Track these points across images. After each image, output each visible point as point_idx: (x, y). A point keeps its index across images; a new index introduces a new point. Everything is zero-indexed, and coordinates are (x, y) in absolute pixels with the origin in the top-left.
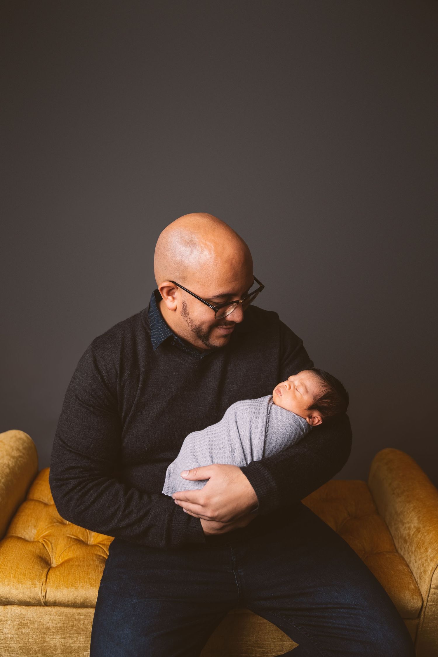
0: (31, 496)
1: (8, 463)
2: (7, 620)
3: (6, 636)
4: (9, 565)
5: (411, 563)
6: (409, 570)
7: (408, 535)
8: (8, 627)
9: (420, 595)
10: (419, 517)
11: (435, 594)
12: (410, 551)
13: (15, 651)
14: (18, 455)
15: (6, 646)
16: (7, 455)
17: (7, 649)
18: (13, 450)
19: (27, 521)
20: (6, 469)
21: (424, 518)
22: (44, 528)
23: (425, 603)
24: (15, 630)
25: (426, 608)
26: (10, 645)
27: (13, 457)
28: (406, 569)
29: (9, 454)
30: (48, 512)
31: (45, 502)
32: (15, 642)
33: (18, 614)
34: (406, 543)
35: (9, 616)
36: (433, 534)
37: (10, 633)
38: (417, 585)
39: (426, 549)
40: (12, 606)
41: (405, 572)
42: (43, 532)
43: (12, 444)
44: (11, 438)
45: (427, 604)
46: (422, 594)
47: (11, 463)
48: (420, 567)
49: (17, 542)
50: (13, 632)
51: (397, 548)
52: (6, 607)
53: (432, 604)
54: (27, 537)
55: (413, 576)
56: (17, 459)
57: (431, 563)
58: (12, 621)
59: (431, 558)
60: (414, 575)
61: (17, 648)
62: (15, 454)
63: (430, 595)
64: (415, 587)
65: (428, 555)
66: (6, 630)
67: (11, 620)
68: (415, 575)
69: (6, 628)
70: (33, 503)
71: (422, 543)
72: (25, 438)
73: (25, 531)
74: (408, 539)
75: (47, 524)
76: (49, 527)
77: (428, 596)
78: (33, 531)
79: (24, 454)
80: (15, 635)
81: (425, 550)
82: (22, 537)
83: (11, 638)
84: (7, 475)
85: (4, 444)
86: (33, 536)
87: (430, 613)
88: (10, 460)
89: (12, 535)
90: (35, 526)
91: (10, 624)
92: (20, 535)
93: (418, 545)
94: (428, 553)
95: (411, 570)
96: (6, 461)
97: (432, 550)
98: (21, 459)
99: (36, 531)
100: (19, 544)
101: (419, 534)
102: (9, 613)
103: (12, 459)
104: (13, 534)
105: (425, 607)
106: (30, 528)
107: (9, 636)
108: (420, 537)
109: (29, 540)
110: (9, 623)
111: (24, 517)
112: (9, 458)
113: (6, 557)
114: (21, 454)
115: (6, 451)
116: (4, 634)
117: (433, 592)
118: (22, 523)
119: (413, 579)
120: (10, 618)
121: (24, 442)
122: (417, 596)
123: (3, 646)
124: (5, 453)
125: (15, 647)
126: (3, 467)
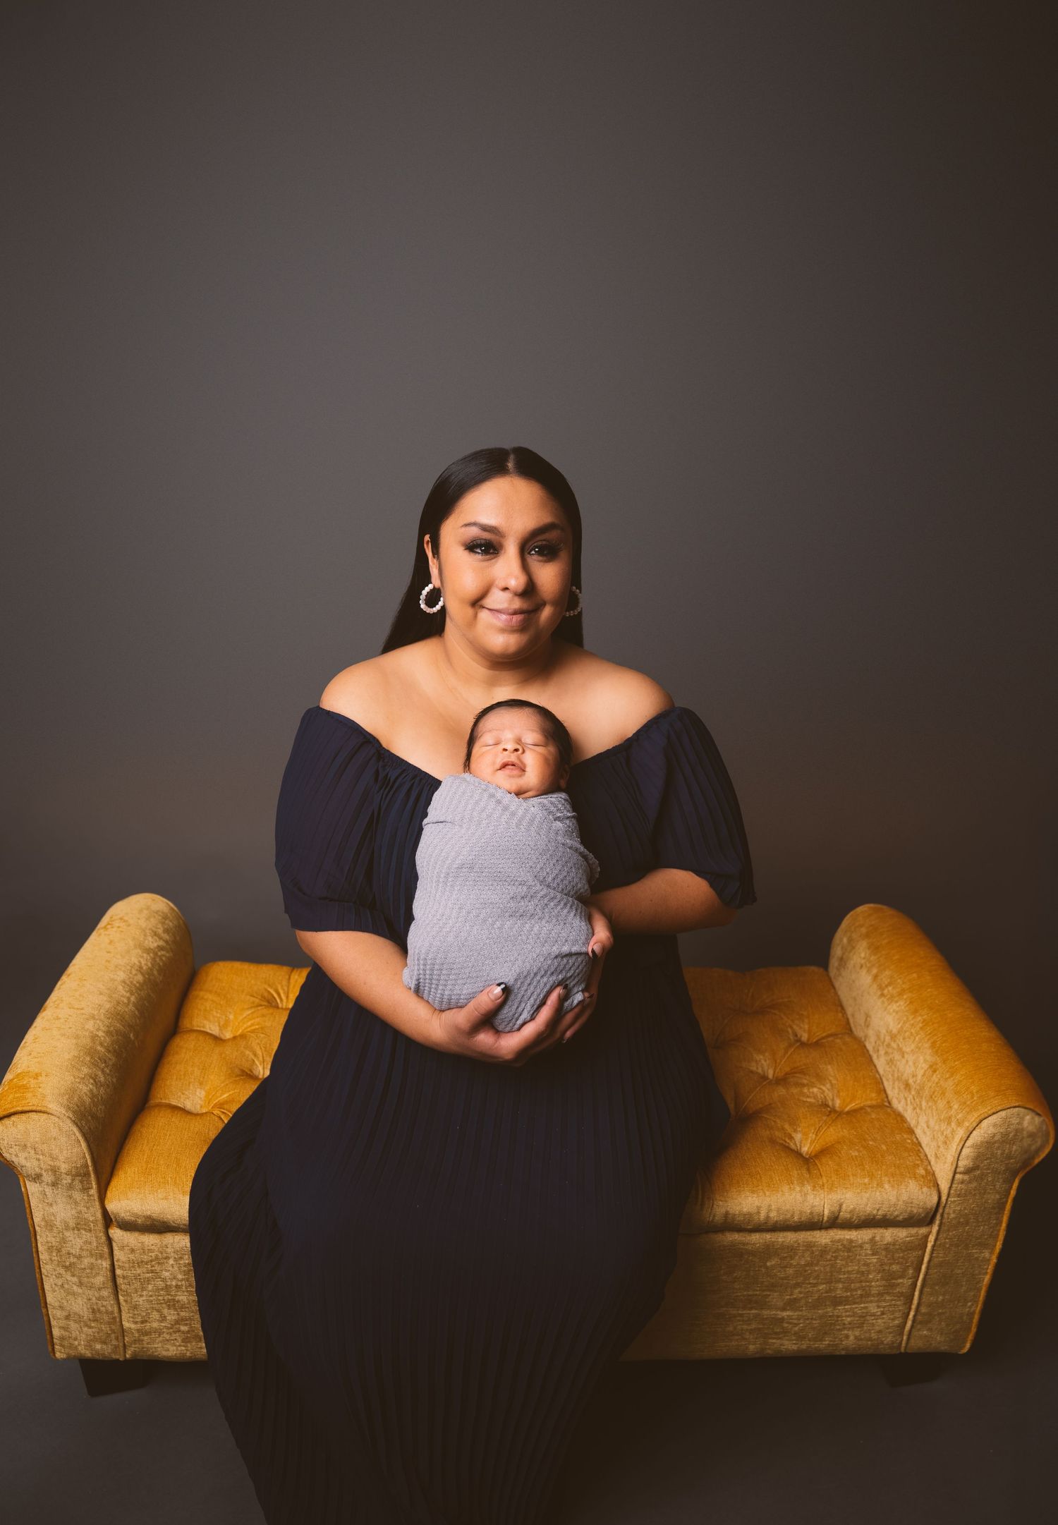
0: (186, 1023)
1: (140, 962)
2: (167, 1258)
3: (168, 1283)
4: (162, 1162)
5: (919, 1127)
6: (915, 1140)
7: (913, 1076)
8: (171, 1269)
9: (937, 1186)
10: (934, 1043)
11: (962, 1183)
12: (917, 1105)
13: (186, 1308)
14: (155, 945)
15: (169, 1301)
16: (135, 947)
17: (172, 1303)
18: (145, 935)
19: (184, 1075)
20: (136, 975)
21: (944, 1045)
22: (218, 1086)
23: (944, 1198)
24: (183, 1273)
25: (945, 1207)
26: (177, 1298)
27: (148, 951)
28: (909, 1139)
29: (140, 946)
30: (223, 1056)
31: (214, 1033)
32: (186, 1293)
33: (186, 1247)
34: (910, 1090)
35: (169, 1250)
36: (962, 1075)
37: (175, 1278)
38: (929, 1168)
39: (948, 1102)
40: (174, 1234)
41: (908, 1145)
42: (218, 1094)
43: (143, 923)
44: (141, 911)
45: (947, 1200)
46: (939, 1183)
47: (146, 962)
48: (936, 1137)
49: (172, 1116)
50: (180, 1277)
51: (890, 1097)
52: (163, 1236)
53: (956, 1199)
54: (189, 1105)
55: (921, 1150)
56: (156, 954)
57: (959, 1129)
58: (175, 1260)
59: (958, 1120)
60: (925, 1148)
61: (189, 1303)
62: (152, 943)
63: (954, 1186)
64: (926, 1170)
65: (952, 1115)
66: (167, 1274)
67: (175, 1258)
68: (927, 1150)
69: (166, 1271)
70: (193, 1036)
71: (940, 1092)
72: (166, 910)
73: (183, 1094)
74: (913, 1084)
75: (223, 1078)
76: (227, 1085)
77: (950, 1188)
78: (198, 1093)
79: (166, 942)
80: (183, 1282)
81: (947, 1106)
82: (180, 1105)
83: (177, 1286)
84: (141, 987)
85: (129, 925)
86: (199, 1102)
87: (952, 1216)
88: (142, 957)
89: (160, 1101)
90: (201, 1084)
91: (172, 1264)
92: (174, 1103)
93: (933, 1097)
94: (953, 1112)
95: (917, 1139)
96: (134, 960)
97: (960, 1105)
98: (163, 953)
99: (203, 1093)
100: (176, 1119)
101: (935, 1076)
102: (169, 1246)
103: (145, 955)
104: (161, 1099)
105: (943, 1205)
106: (191, 1088)
107: (174, 1283)
108: (937, 1080)
109: (193, 1110)
110: (171, 1262)
111: (178, 1067)
112: (139, 951)
113: (155, 1147)
114: (161, 943)
115: (134, 939)
116: (164, 1280)
117: (959, 1179)
118: (177, 1079)
119: (922, 1156)
120: (172, 1254)
121: (165, 917)
122: (929, 1187)
123: (164, 1300)
124: (131, 943)
125: (186, 1302)
126: (131, 973)
